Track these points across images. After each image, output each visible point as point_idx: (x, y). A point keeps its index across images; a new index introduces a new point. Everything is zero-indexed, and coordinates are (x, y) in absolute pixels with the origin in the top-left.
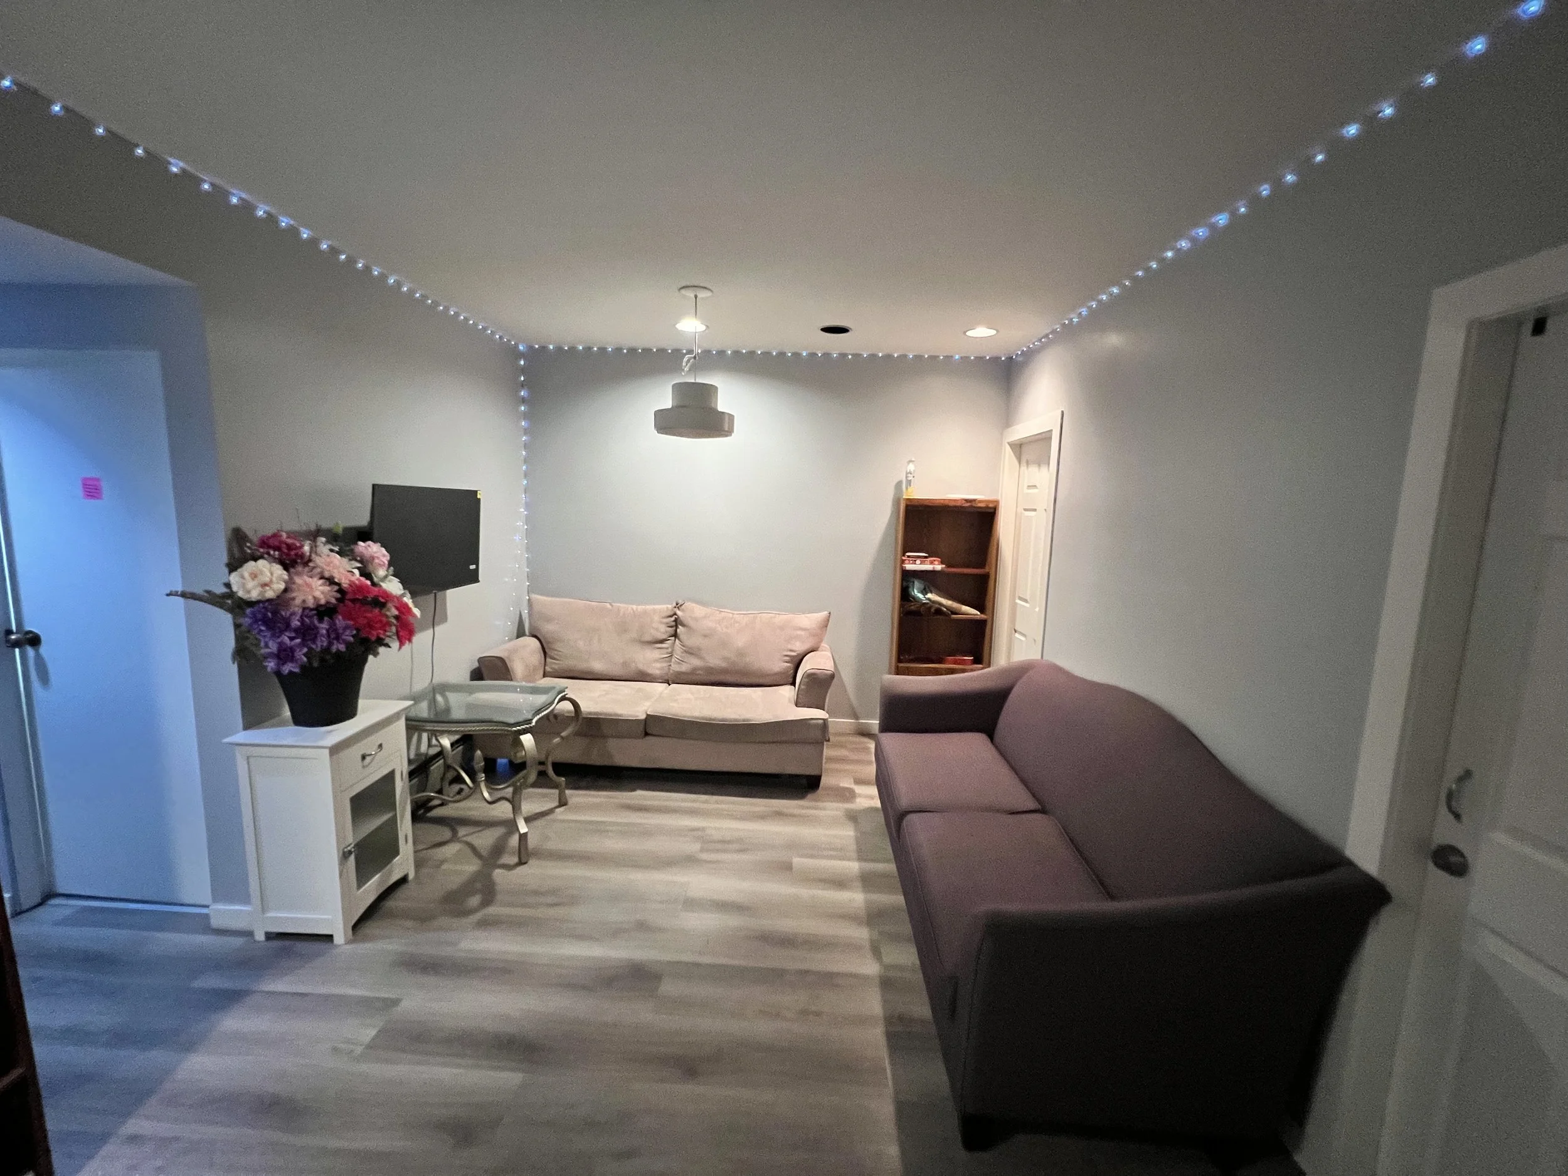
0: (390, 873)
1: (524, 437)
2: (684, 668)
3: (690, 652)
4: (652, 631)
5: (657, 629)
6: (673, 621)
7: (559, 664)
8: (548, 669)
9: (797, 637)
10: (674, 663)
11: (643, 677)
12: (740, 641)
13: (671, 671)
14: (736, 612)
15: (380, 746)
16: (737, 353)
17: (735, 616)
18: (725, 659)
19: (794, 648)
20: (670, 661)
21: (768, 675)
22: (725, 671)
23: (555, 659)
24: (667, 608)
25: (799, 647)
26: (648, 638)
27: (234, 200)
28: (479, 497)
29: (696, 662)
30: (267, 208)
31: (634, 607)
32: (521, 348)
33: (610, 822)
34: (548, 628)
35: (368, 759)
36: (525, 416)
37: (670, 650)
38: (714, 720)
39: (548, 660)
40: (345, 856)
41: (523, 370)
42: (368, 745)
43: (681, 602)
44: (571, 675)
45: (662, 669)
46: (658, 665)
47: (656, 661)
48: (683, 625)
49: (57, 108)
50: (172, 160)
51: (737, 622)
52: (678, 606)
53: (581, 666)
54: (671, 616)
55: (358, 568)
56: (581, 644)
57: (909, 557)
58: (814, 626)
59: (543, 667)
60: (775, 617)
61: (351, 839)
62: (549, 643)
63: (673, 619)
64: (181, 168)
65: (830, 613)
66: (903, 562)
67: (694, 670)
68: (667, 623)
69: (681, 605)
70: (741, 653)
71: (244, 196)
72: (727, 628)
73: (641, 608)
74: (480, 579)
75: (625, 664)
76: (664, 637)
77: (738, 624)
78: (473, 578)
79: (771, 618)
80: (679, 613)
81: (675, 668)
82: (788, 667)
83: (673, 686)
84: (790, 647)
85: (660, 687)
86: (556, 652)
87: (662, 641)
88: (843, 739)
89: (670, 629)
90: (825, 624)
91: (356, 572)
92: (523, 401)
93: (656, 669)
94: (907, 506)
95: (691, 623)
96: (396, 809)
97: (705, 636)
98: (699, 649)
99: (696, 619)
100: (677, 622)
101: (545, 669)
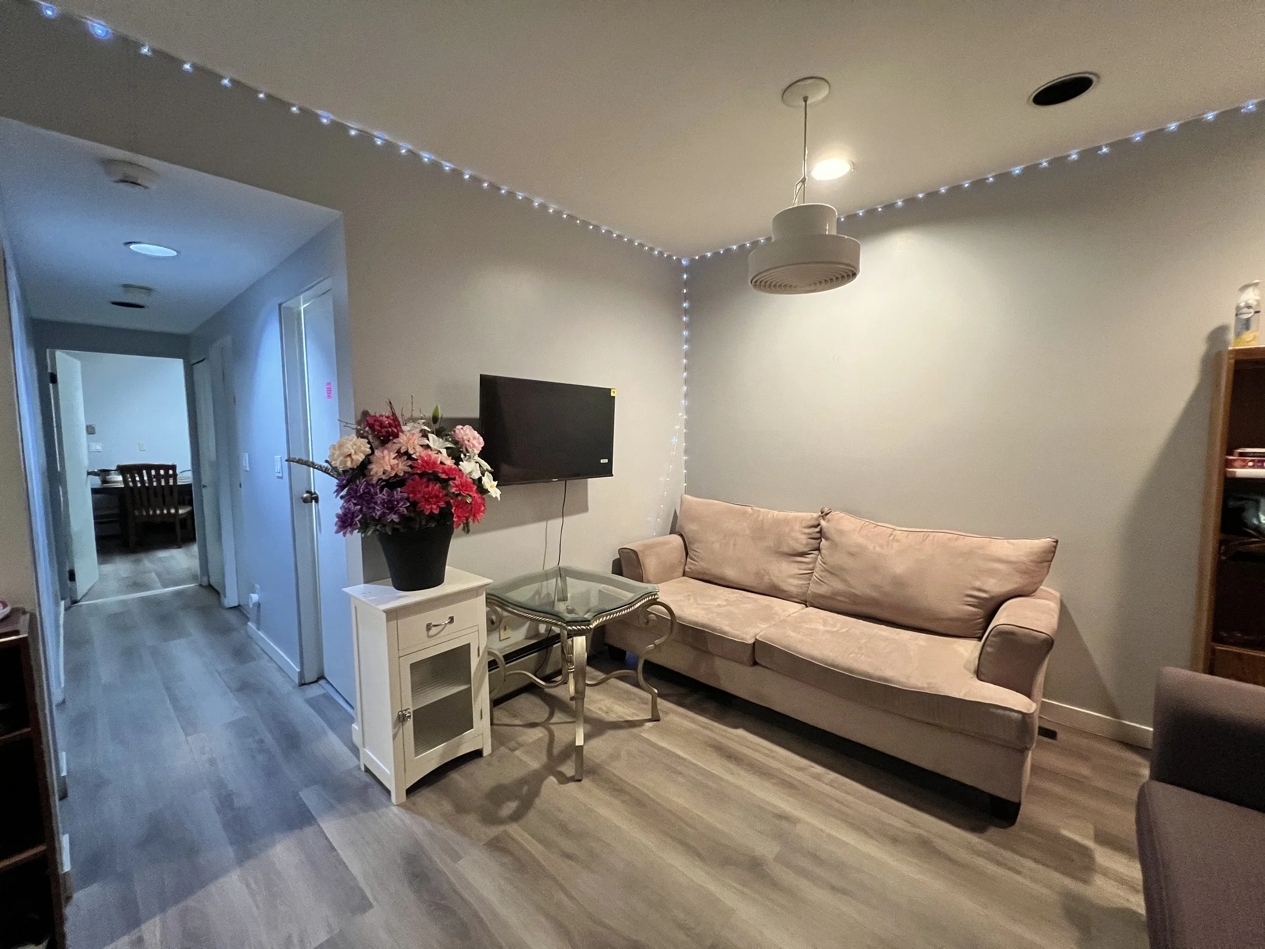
0: (459, 745)
1: (685, 346)
2: (823, 590)
3: (832, 572)
4: (791, 542)
5: (796, 540)
6: (818, 532)
7: (695, 565)
8: (687, 569)
9: (992, 573)
10: (813, 583)
11: (775, 592)
12: (899, 567)
13: (809, 592)
14: (898, 528)
15: (452, 620)
16: (911, 201)
17: (896, 533)
18: (876, 587)
19: (986, 588)
20: (810, 580)
21: (943, 619)
22: (876, 603)
23: (694, 560)
24: (812, 515)
25: (994, 586)
26: (785, 549)
27: (379, 142)
28: (612, 394)
29: (838, 585)
30: (410, 147)
31: (776, 512)
32: (684, 262)
33: (690, 762)
34: (690, 528)
35: (434, 631)
36: (688, 326)
37: (811, 566)
38: (837, 667)
39: (689, 560)
40: (401, 719)
41: (686, 284)
42: (439, 616)
43: (826, 510)
44: (707, 578)
45: (800, 586)
46: (796, 582)
47: (794, 576)
48: (827, 539)
49: (187, 66)
50: (320, 112)
51: (898, 541)
52: (824, 515)
53: (716, 570)
54: (816, 526)
55: (447, 448)
56: (717, 546)
57: (1241, 454)
58: (1024, 559)
59: (683, 566)
60: (957, 539)
61: (409, 705)
62: (690, 543)
63: (818, 529)
64: (331, 120)
65: (1057, 542)
66: (1229, 464)
67: (833, 596)
68: (809, 534)
69: (827, 514)
70: (899, 582)
71: (387, 137)
72: (881, 546)
73: (781, 515)
74: (613, 474)
75: (757, 574)
76: (806, 550)
77: (897, 544)
78: (607, 471)
79: (950, 539)
80: (823, 523)
81: (814, 589)
82: (976, 614)
83: (811, 610)
84: (978, 584)
85: (794, 608)
86: (694, 553)
87: (803, 554)
88: (1084, 742)
89: (814, 541)
90: (1047, 557)
91: (444, 451)
92: (686, 312)
93: (792, 585)
94: (1237, 363)
95: (836, 538)
96: (471, 683)
97: (851, 554)
98: (842, 569)
99: (841, 532)
100: (821, 534)
101: (685, 568)
